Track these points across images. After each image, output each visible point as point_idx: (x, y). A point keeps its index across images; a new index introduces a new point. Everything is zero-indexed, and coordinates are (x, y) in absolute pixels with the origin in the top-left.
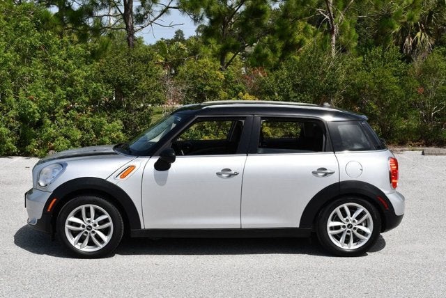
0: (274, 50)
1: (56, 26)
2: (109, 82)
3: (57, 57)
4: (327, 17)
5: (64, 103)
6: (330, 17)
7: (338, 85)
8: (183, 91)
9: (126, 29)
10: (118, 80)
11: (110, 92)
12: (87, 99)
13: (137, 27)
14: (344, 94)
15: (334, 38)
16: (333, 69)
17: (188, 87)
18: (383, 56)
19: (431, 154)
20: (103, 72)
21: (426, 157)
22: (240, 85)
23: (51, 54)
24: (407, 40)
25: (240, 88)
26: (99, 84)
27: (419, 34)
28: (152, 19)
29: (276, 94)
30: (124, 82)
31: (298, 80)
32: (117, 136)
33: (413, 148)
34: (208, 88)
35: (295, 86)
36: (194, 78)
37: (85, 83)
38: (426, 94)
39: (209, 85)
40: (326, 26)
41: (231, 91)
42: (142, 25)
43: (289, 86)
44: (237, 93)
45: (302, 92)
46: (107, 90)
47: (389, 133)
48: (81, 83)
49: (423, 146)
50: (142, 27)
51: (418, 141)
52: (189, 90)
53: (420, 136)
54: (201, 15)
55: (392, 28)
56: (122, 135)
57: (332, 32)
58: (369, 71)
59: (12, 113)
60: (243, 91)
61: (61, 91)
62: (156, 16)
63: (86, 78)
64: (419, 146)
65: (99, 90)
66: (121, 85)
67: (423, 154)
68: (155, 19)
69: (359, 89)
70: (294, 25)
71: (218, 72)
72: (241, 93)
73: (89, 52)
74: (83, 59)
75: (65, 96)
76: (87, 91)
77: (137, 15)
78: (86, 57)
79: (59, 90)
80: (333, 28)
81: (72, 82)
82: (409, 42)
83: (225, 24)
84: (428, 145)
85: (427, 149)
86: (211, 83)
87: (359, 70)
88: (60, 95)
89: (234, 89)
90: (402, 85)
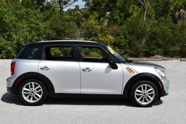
0: (120, 17)
1: (31, 6)
2: (54, 29)
3: (32, 19)
4: (143, 4)
5: (36, 38)
6: (144, 4)
7: (146, 32)
8: (84, 33)
9: (60, 7)
10: (57, 29)
11: (54, 33)
12: (45, 36)
13: (64, 6)
14: (149, 36)
15: (145, 13)
16: (145, 26)
17: (86, 32)
18: (165, 21)
19: (184, 61)
20: (51, 25)
21: (181, 62)
22: (107, 32)
23: (30, 17)
24: (176, 13)
25: (107, 33)
26: (50, 30)
27: (181, 10)
28: (70, 3)
29: (121, 35)
30: (60, 30)
31: (130, 30)
32: (57, 52)
33: (177, 58)
34: (94, 32)
35: (129, 32)
36: (88, 28)
37: (44, 30)
38: (183, 36)
39: (94, 31)
40: (142, 7)
41: (103, 34)
42: (66, 6)
43: (127, 32)
44: (106, 34)
45: (132, 35)
46: (53, 33)
47: (167, 52)
48: (43, 30)
49: (181, 57)
50: (66, 7)
51: (179, 56)
52: (86, 33)
53: (180, 53)
54: (90, 2)
55: (170, 8)
56: (59, 51)
57: (145, 10)
58: (159, 27)
59: (15, 42)
60: (108, 34)
61: (35, 33)
62: (72, 2)
63: (44, 28)
64: (179, 57)
65: (50, 33)
66: (59, 31)
67: (181, 61)
68: (72, 3)
69: (155, 34)
70: (129, 6)
71: (98, 26)
72: (107, 35)
73: (45, 17)
74: (43, 20)
75: (36, 35)
76: (45, 33)
77: (64, 2)
78: (44, 19)
79: (33, 33)
80: (145, 9)
81: (39, 29)
82: (177, 14)
83: (101, 6)
84: (183, 57)
85: (182, 59)
86: (95, 30)
87: (155, 26)
88: (34, 35)
89: (104, 33)
90: (173, 32)
